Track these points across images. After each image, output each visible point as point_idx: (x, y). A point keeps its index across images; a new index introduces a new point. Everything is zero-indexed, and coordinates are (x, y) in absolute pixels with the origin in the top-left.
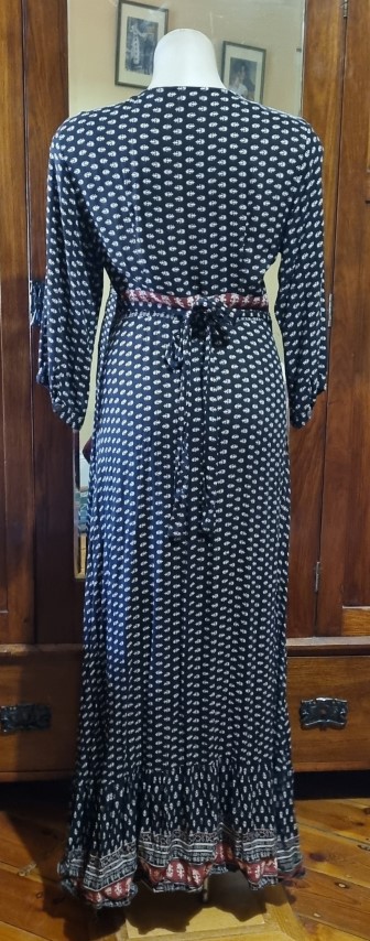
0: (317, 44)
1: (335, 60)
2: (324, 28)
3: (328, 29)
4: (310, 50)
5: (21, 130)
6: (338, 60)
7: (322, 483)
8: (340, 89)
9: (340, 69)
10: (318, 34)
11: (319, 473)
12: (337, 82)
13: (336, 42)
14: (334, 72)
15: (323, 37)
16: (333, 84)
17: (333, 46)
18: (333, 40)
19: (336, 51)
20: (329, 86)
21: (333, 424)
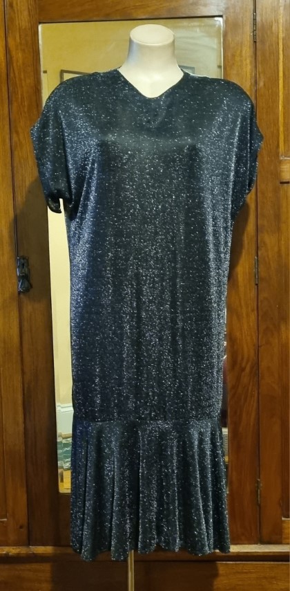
0: (233, 64)
1: (248, 74)
3: (241, 51)
5: (8, 145)
6: (251, 74)
7: (258, 414)
11: (255, 404)
13: (248, 61)
15: (237, 59)
18: (246, 60)
19: (249, 67)
21: (264, 364)
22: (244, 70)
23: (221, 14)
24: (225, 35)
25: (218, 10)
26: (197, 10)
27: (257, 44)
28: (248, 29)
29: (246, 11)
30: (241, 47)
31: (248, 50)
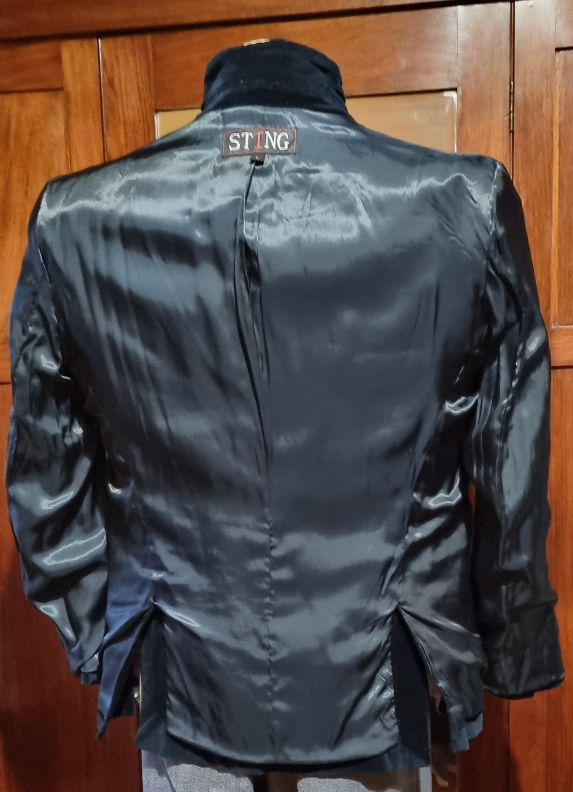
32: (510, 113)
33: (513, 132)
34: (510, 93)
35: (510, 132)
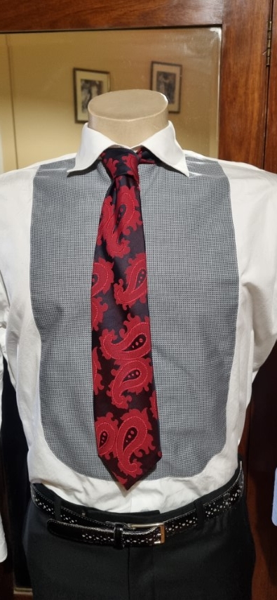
0: (235, 99)
1: (255, 114)
2: (243, 81)
3: (247, 81)
4: (227, 107)
6: (260, 115)
8: (261, 147)
9: (261, 125)
10: (235, 86)
12: (258, 138)
13: (256, 95)
14: (254, 130)
15: (241, 91)
16: (253, 143)
17: (253, 100)
18: (253, 93)
19: (257, 105)
20: (249, 144)
22: (250, 108)
23: (220, 22)
24: (225, 54)
25: (215, 16)
26: (184, 15)
27: (271, 69)
28: (259, 47)
29: (258, 18)
30: (247, 73)
31: (257, 78)
32: (268, 48)
33: (269, 66)
34: (269, 31)
35: (267, 66)
